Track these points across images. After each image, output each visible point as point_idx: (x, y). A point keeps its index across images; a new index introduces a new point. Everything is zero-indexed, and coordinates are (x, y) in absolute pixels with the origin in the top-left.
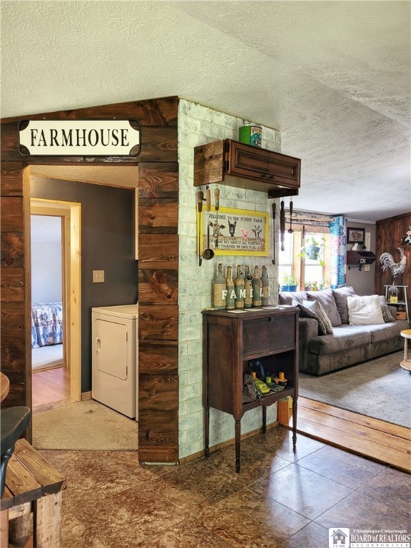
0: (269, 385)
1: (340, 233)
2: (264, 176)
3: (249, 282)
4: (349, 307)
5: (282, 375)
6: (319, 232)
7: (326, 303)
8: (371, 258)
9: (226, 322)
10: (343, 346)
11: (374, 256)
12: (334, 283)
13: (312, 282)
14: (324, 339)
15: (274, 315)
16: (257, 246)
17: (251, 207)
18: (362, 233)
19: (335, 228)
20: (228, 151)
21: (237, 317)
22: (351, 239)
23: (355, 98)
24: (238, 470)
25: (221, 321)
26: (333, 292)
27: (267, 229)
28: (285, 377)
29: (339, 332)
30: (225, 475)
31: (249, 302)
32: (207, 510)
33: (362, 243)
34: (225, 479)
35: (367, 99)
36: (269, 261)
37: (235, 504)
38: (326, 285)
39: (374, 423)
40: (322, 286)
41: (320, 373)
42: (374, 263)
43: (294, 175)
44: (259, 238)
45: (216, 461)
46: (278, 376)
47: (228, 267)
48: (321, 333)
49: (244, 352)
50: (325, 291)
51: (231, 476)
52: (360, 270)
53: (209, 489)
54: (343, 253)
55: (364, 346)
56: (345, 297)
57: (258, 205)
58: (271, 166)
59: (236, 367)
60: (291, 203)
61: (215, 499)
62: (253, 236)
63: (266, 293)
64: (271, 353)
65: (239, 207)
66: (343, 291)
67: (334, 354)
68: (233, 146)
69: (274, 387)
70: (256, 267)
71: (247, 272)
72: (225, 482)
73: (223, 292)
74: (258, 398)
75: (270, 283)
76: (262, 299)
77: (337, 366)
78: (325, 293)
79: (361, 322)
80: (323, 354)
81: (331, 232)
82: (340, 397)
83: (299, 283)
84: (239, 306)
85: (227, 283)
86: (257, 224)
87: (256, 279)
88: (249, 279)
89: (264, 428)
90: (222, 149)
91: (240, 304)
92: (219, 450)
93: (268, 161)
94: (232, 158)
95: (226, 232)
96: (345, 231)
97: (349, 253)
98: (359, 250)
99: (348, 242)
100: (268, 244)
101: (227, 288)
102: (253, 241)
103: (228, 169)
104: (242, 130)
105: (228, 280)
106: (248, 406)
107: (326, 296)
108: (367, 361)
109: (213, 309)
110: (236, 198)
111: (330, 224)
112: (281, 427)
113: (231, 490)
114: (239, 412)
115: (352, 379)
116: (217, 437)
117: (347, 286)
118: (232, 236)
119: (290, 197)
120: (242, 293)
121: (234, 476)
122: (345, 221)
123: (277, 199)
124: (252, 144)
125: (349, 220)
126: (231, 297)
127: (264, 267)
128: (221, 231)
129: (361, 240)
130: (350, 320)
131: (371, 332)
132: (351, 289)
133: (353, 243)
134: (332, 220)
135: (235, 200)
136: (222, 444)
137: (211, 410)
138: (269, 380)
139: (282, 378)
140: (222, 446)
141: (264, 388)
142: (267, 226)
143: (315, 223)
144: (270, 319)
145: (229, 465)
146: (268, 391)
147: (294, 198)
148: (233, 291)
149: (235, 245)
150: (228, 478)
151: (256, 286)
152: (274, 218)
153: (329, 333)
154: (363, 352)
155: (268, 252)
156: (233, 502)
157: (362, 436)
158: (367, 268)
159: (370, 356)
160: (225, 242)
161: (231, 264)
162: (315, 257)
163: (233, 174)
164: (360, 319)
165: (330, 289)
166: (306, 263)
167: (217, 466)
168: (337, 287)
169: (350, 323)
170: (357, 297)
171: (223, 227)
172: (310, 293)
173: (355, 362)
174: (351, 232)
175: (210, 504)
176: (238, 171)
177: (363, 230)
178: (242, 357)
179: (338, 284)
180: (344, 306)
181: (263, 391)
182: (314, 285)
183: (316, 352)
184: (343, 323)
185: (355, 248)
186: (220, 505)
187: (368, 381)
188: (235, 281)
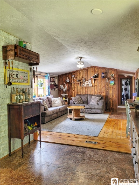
0: (32, 127)
1: (48, 79)
2: (28, 58)
3: (24, 93)
4: (52, 102)
5: (36, 123)
6: (42, 78)
7: (45, 101)
8: (57, 86)
9: (17, 107)
10: (52, 113)
11: (58, 86)
12: (47, 94)
13: (41, 94)
14: (46, 111)
15: (33, 104)
16: (26, 82)
17: (23, 68)
18: (54, 79)
19: (47, 77)
20: (16, 49)
21: (21, 105)
22: (52, 81)
23: (55, 37)
24: (23, 157)
25: (15, 107)
26: (47, 97)
27: (29, 76)
28: (37, 124)
29: (50, 109)
30: (18, 160)
31: (24, 100)
32: (14, 172)
33: (54, 82)
34: (18, 161)
35: (58, 38)
36: (30, 87)
37: (24, 168)
38: (45, 95)
39: (63, 134)
40: (43, 96)
41: (45, 122)
42: (58, 88)
43: (37, 59)
44: (26, 79)
45: (14, 157)
46: (34, 124)
47: (17, 88)
48: (45, 110)
49: (24, 116)
50: (44, 97)
51: (20, 160)
52: (54, 90)
53: (13, 166)
54: (49, 85)
55: (57, 113)
56: (51, 98)
57: (25, 68)
58: (31, 55)
59: (21, 122)
60: (37, 68)
61: (16, 168)
62: (24, 78)
63: (30, 97)
64: (33, 116)
65: (19, 68)
66: (50, 97)
67: (49, 116)
68: (18, 47)
69: (34, 127)
70: (26, 88)
71: (23, 90)
72: (19, 162)
73: (15, 97)
74: (29, 131)
75: (31, 94)
76: (28, 99)
77: (50, 120)
78: (45, 98)
79: (56, 106)
80: (46, 116)
81: (46, 78)
82: (52, 129)
83: (36, 95)
84: (21, 102)
85: (16, 94)
86: (26, 74)
87: (26, 92)
88: (24, 92)
89: (30, 142)
90: (14, 48)
91: (21, 101)
92: (14, 153)
93: (29, 53)
94: (18, 51)
95: (15, 76)
96: (50, 78)
97: (51, 85)
98: (54, 84)
99: (51, 82)
100: (29, 81)
101: (17, 96)
102: (24, 80)
103: (16, 55)
104: (20, 42)
105: (17, 93)
106: (25, 135)
107: (45, 99)
108: (58, 117)
109: (12, 103)
110: (18, 65)
111: (45, 76)
112: (35, 141)
113: (21, 164)
114: (23, 137)
115: (54, 123)
116: (13, 148)
117: (51, 95)
118: (17, 78)
119: (36, 66)
120: (22, 97)
121: (21, 159)
122: (50, 75)
123: (32, 66)
124: (24, 47)
125: (51, 75)
126: (18, 99)
127: (28, 89)
128: (14, 76)
129: (54, 81)
130: (52, 105)
131: (59, 108)
132: (52, 96)
133: (52, 82)
134: (46, 74)
135: (18, 66)
136: (16, 150)
137: (12, 139)
138: (32, 125)
139: (36, 124)
140: (15, 151)
141: (30, 128)
142: (29, 75)
143: (41, 75)
144: (32, 105)
145: (19, 157)
146: (32, 129)
147: (37, 66)
148: (19, 96)
149: (18, 81)
150: (20, 161)
151: (26, 95)
152: (31, 72)
153: (47, 110)
154: (57, 115)
155: (29, 84)
156: (23, 167)
157: (60, 139)
158: (56, 90)
159: (59, 115)
160: (15, 80)
161: (17, 87)
162: (41, 86)
163: (18, 57)
164: (56, 105)
165: (46, 96)
166: (39, 88)
167: (15, 158)
168: (48, 96)
169: (53, 106)
170: (54, 98)
171: (14, 75)
172: (40, 98)
173: (55, 118)
174: (51, 78)
175: (14, 170)
176: (20, 55)
177: (55, 78)
178: (23, 118)
179: (48, 95)
180: (51, 101)
181: (30, 129)
182: (41, 95)
183: (44, 116)
184: (50, 107)
185: (53, 83)
186: (18, 169)
187: (59, 123)
188: (19, 93)
